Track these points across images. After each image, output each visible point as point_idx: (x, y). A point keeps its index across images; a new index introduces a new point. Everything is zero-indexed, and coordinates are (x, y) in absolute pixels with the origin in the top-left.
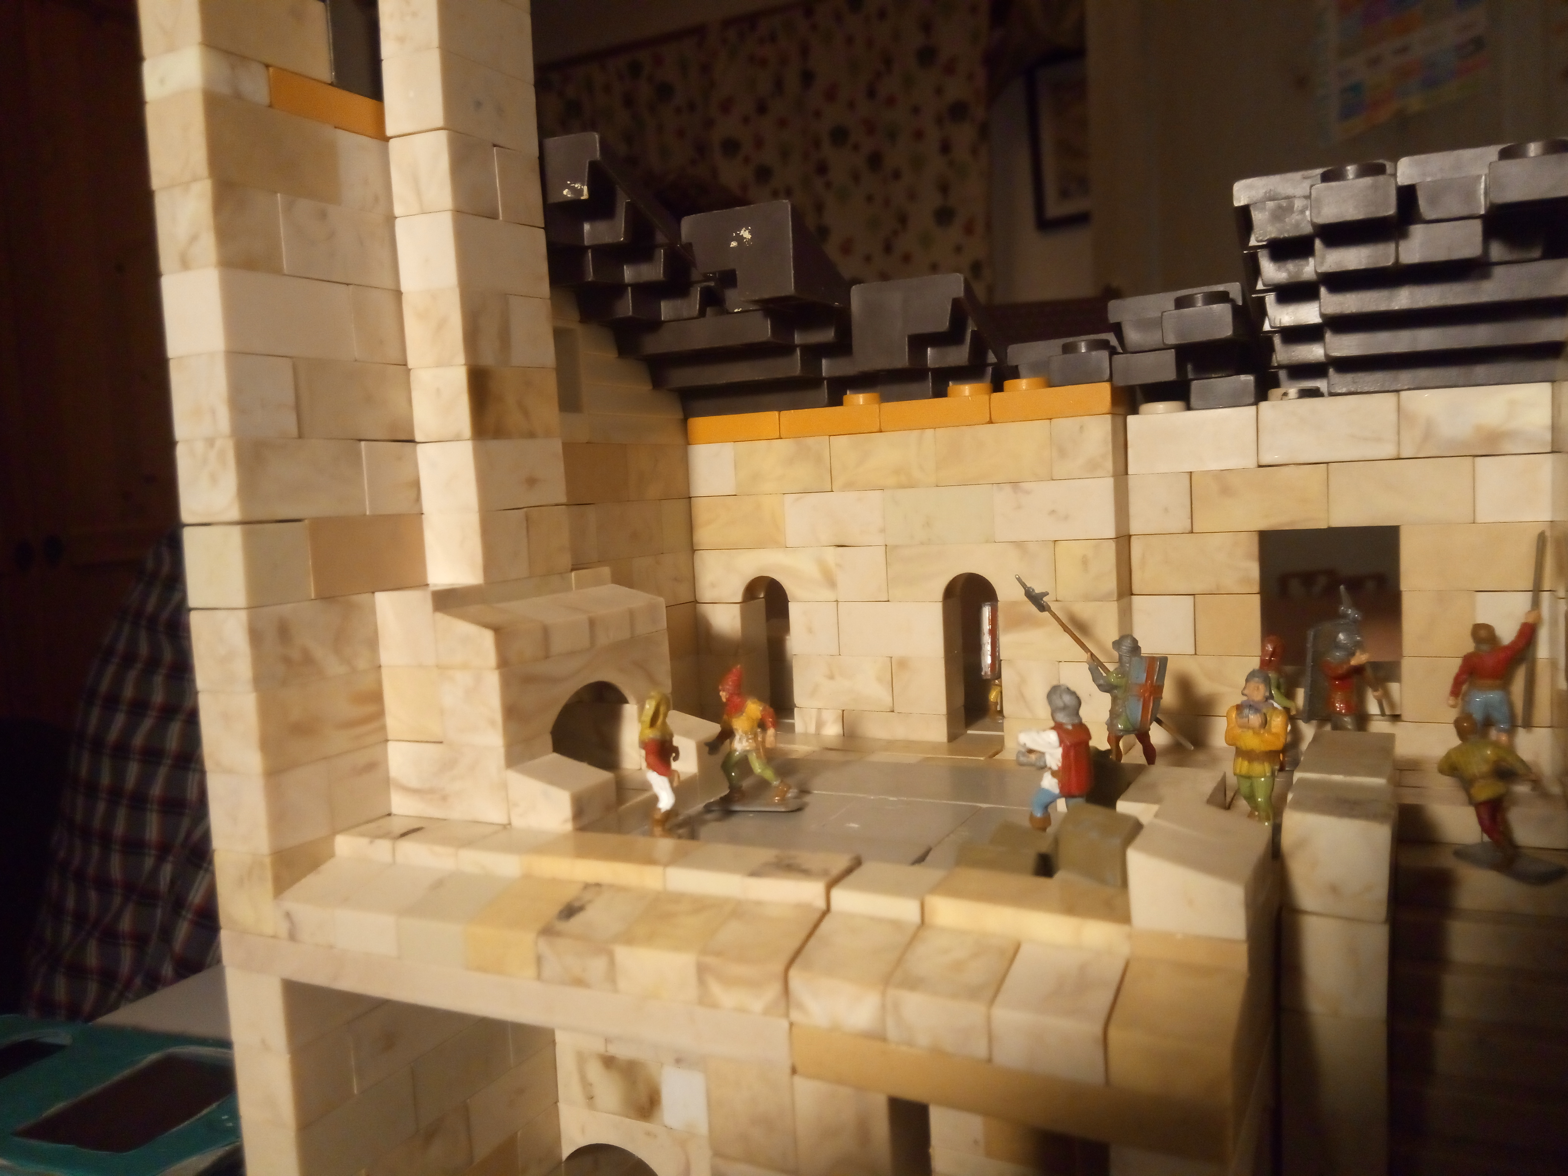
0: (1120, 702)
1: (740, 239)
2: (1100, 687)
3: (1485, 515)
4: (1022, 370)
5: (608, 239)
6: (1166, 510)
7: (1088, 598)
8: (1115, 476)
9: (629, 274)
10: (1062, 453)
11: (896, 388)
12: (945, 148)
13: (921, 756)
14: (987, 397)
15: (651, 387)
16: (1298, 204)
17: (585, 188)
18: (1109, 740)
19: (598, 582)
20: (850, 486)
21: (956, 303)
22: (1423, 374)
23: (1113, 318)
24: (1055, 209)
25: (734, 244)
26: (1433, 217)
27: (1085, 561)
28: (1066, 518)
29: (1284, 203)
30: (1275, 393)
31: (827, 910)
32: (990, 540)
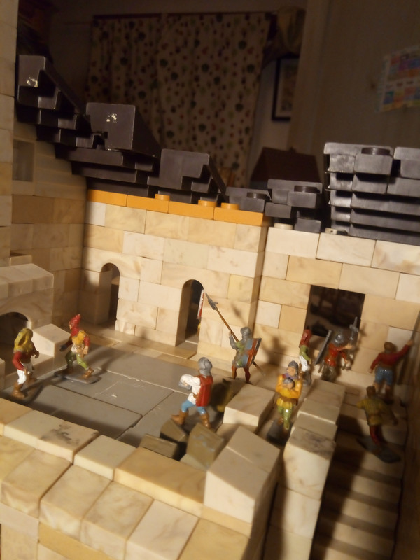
0: (240, 354)
1: (111, 119)
2: (232, 347)
3: (399, 297)
4: (231, 200)
5: (48, 107)
6: (277, 269)
7: (239, 300)
8: (259, 252)
9: (60, 123)
10: (239, 238)
11: (177, 196)
12: (244, 81)
13: (161, 353)
14: (213, 208)
15: (71, 173)
16: (351, 159)
17: (37, 82)
18: (232, 368)
19: (26, 262)
20: (152, 233)
21: (205, 166)
22: (387, 235)
23: (269, 187)
24: (279, 113)
25: (108, 120)
26: (406, 176)
27: (241, 285)
28: (237, 266)
29: (344, 157)
30: (328, 230)
31: (72, 464)
32: (205, 268)
